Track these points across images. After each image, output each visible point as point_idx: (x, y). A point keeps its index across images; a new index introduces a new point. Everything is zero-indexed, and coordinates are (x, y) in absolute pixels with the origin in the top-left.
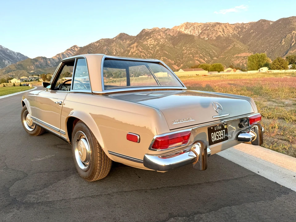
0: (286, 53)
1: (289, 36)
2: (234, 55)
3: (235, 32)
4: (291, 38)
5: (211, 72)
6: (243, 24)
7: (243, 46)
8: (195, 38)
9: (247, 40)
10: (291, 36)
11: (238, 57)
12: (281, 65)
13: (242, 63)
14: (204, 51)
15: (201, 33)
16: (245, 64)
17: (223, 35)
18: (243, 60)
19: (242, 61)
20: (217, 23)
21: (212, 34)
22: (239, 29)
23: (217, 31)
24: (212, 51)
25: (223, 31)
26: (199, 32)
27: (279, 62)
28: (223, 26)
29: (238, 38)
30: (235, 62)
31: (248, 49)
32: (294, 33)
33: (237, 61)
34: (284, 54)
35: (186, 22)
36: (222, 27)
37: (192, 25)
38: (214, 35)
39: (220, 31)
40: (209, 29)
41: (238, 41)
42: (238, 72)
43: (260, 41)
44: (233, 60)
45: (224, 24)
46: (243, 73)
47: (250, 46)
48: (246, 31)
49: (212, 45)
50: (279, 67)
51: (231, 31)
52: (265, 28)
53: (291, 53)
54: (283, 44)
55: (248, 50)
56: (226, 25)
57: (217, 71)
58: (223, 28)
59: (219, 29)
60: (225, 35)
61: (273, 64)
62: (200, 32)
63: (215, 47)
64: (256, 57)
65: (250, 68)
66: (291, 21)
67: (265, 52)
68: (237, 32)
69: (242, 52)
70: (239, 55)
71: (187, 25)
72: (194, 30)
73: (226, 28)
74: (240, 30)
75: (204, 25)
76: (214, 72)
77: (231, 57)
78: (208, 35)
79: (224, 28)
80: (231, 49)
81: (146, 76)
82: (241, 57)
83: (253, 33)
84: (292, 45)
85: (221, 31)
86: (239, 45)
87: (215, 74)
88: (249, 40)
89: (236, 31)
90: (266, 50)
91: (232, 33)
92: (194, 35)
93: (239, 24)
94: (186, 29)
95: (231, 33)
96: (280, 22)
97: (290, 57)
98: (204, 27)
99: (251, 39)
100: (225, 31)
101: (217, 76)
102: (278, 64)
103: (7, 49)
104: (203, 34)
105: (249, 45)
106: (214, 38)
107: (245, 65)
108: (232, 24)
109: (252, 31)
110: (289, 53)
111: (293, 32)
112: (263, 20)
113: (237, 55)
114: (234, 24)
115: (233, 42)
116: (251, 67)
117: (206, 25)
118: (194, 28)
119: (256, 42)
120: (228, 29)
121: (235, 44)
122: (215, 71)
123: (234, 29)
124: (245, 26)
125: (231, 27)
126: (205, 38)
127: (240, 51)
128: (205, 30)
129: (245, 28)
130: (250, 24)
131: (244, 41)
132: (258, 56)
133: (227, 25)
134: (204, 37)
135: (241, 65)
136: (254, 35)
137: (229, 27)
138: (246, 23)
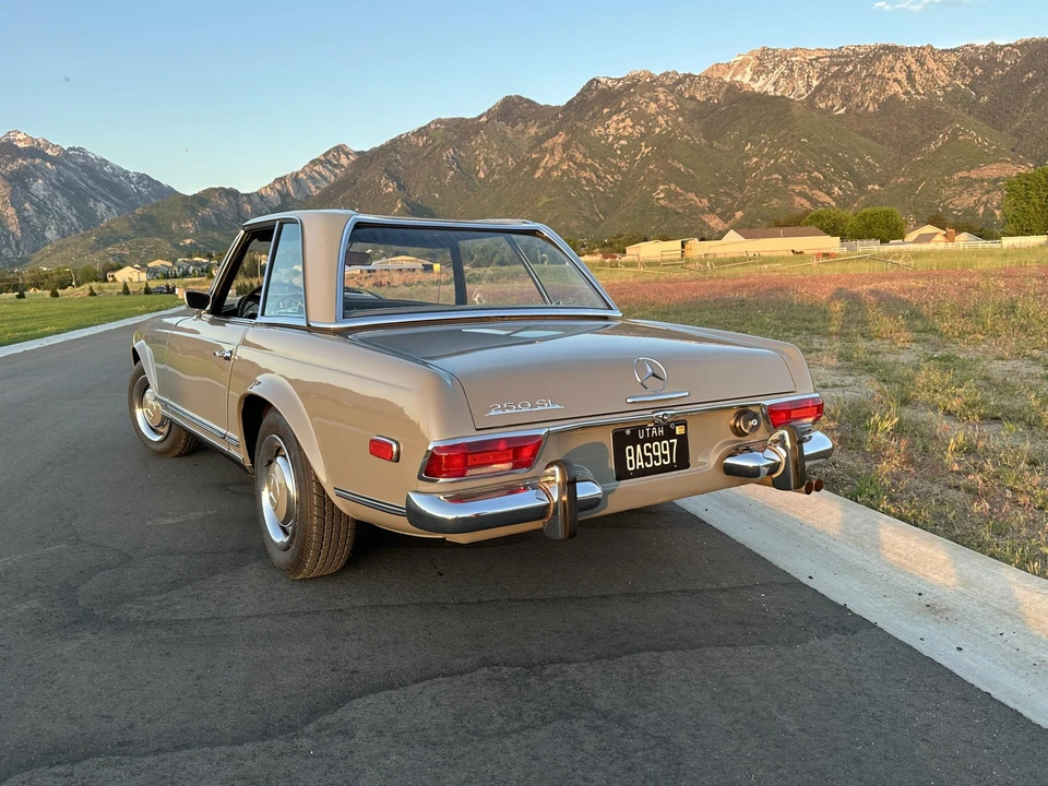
2: (950, 175)
3: (959, 83)
5: (854, 242)
6: (993, 48)
7: (990, 137)
8: (794, 110)
9: (1008, 112)
11: (968, 184)
13: (985, 203)
14: (827, 161)
15: (819, 89)
16: (997, 208)
17: (906, 93)
18: (988, 192)
19: (984, 199)
20: (885, 47)
21: (865, 92)
22: (976, 68)
23: (884, 78)
24: (862, 159)
25: (911, 79)
26: (809, 85)
28: (910, 59)
29: (970, 106)
30: (957, 202)
31: (1013, 150)
33: (965, 195)
35: (758, 47)
36: (904, 62)
37: (784, 57)
38: (870, 95)
39: (896, 80)
40: (851, 72)
41: (971, 119)
42: (964, 241)
44: (946, 192)
45: (912, 50)
46: (981, 244)
47: (1021, 137)
48: (1003, 78)
49: (863, 134)
51: (943, 77)
55: (1012, 153)
56: (920, 55)
57: (877, 238)
58: (909, 67)
59: (892, 69)
60: (919, 93)
62: (815, 83)
63: (873, 144)
64: (1041, 181)
65: (1012, 225)
68: (968, 80)
69: (988, 161)
70: (974, 174)
71: (764, 61)
72: (790, 77)
73: (922, 64)
74: (979, 71)
75: (830, 57)
76: (865, 242)
77: (938, 184)
78: (847, 98)
79: (914, 67)
80: (939, 149)
81: (598, 258)
82: (983, 181)
83: (1035, 81)
85: (902, 76)
86: (975, 135)
87: (866, 248)
88: (1018, 112)
89: (964, 76)
91: (947, 86)
92: (792, 97)
93: (978, 48)
94: (757, 73)
95: (942, 84)
98: (832, 64)
99: (1026, 110)
100: (917, 78)
101: (873, 258)
103: (105, 162)
104: (824, 92)
105: (1018, 134)
106: (871, 109)
107: (997, 212)
108: (947, 51)
109: (1031, 75)
113: (964, 174)
114: (953, 51)
115: (952, 122)
116: (1018, 221)
117: (838, 56)
118: (792, 71)
120: (928, 72)
121: (959, 129)
122: (870, 237)
123: (956, 69)
124: (1000, 56)
125: (942, 61)
126: (833, 107)
127: (979, 158)
128: (836, 76)
129: (1002, 65)
130: (1024, 45)
131: (994, 117)
133: (925, 53)
134: (830, 103)
135: (981, 211)
136: (1039, 91)
137: (935, 61)
138: (1007, 46)
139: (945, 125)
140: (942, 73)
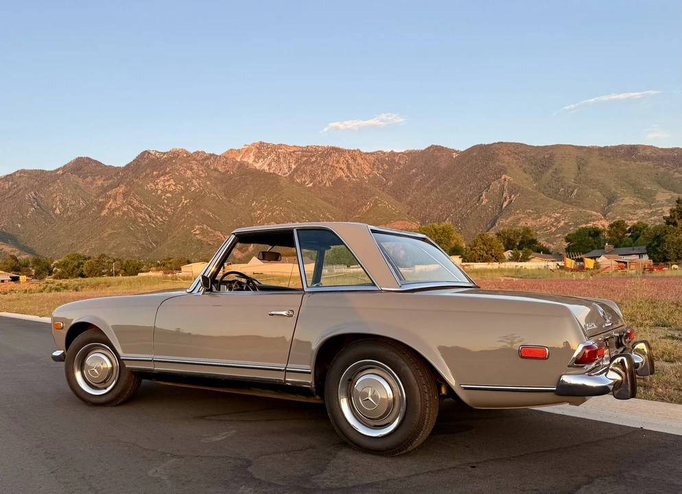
0: (493, 225)
1: (495, 185)
3: (376, 173)
4: (500, 190)
5: (331, 266)
6: (393, 154)
7: (395, 206)
8: (282, 182)
9: (404, 191)
10: (499, 185)
12: (490, 252)
14: (304, 215)
15: (296, 170)
17: (347, 177)
20: (334, 148)
21: (323, 174)
22: (385, 165)
23: (334, 167)
24: (324, 215)
25: (349, 168)
26: (290, 168)
27: (485, 244)
28: (348, 157)
29: (383, 186)
31: (408, 214)
32: (505, 180)
34: (489, 226)
35: (257, 141)
36: (344, 158)
37: (274, 149)
38: (326, 176)
39: (341, 168)
40: (314, 162)
41: (384, 194)
43: (432, 194)
45: (349, 151)
47: (412, 206)
48: (400, 171)
49: (325, 199)
50: (485, 255)
51: (367, 169)
52: (443, 166)
53: (502, 224)
54: (484, 203)
55: (408, 215)
57: (344, 264)
58: (347, 161)
59: (338, 162)
60: (354, 177)
61: (471, 249)
62: (294, 167)
63: (330, 206)
64: (432, 232)
66: (497, 152)
67: (445, 220)
68: (381, 172)
69: (395, 219)
71: (262, 149)
72: (278, 161)
73: (355, 160)
74: (386, 167)
75: (302, 151)
76: (338, 266)
78: (313, 177)
79: (350, 161)
80: (368, 211)
83: (416, 175)
84: (504, 206)
85: (344, 166)
86: (387, 203)
87: (339, 270)
88: (409, 192)
89: (378, 169)
90: (448, 216)
91: (370, 174)
92: (280, 174)
93: (384, 153)
94: (258, 156)
95: (367, 173)
96: (474, 154)
97: (504, 233)
98: (303, 156)
99: (413, 190)
100: (353, 168)
101: (345, 276)
102: (483, 250)
104: (299, 172)
105: (410, 204)
106: (327, 185)
108: (368, 153)
109: (414, 171)
110: (499, 224)
111: (503, 178)
112: (437, 146)
114: (372, 154)
115: (374, 195)
117: (306, 151)
118: (279, 158)
119: (424, 196)
120: (358, 165)
121: (378, 200)
122: (340, 263)
123: (374, 165)
124: (397, 159)
125: (366, 159)
126: (305, 182)
127: (390, 218)
128: (306, 163)
129: (399, 164)
130: (409, 153)
131: (397, 194)
132: (435, 230)
133: (356, 154)
134: (303, 180)
136: (419, 180)
137: (362, 159)
138: (400, 153)
139: (370, 197)
140: (366, 166)
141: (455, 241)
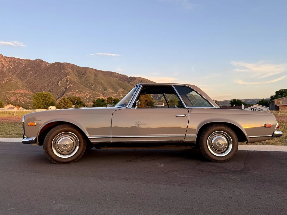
0: (63, 95)
1: (64, 79)
2: (9, 91)
3: (10, 66)
4: (66, 81)
6: (19, 59)
7: (20, 82)
9: (24, 76)
10: (66, 80)
11: (14, 94)
13: (19, 100)
16: (23, 101)
18: (20, 97)
19: (19, 98)
22: (15, 64)
29: (14, 73)
30: (11, 99)
31: (26, 87)
32: (68, 77)
33: (13, 97)
34: (61, 95)
41: (14, 77)
42: (21, 109)
43: (37, 79)
44: (8, 96)
47: (28, 84)
48: (22, 68)
51: (6, 64)
52: (43, 68)
53: (67, 95)
54: (59, 86)
65: (35, 106)
66: (65, 66)
67: (43, 91)
68: (13, 66)
69: (20, 88)
70: (16, 92)
74: (16, 65)
77: (6, 93)
80: (6, 83)
82: (18, 94)
83: (30, 70)
84: (68, 88)
86: (16, 81)
88: (27, 77)
89: (12, 65)
90: (44, 89)
91: (7, 67)
93: (15, 58)
96: (56, 66)
99: (29, 77)
107: (23, 103)
108: (6, 57)
109: (29, 68)
110: (65, 95)
111: (67, 77)
112: (40, 60)
113: (13, 91)
114: (8, 57)
115: (9, 76)
116: (37, 105)
119: (34, 80)
120: (1, 61)
121: (11, 79)
123: (9, 63)
124: (21, 62)
125: (5, 60)
127: (16, 88)
129: (22, 64)
130: (27, 60)
131: (21, 77)
132: (44, 95)
133: (0, 56)
135: (18, 102)
136: (31, 73)
137: (3, 59)
138: (23, 60)
139: (7, 77)
140: (5, 63)
141: (52, 100)
